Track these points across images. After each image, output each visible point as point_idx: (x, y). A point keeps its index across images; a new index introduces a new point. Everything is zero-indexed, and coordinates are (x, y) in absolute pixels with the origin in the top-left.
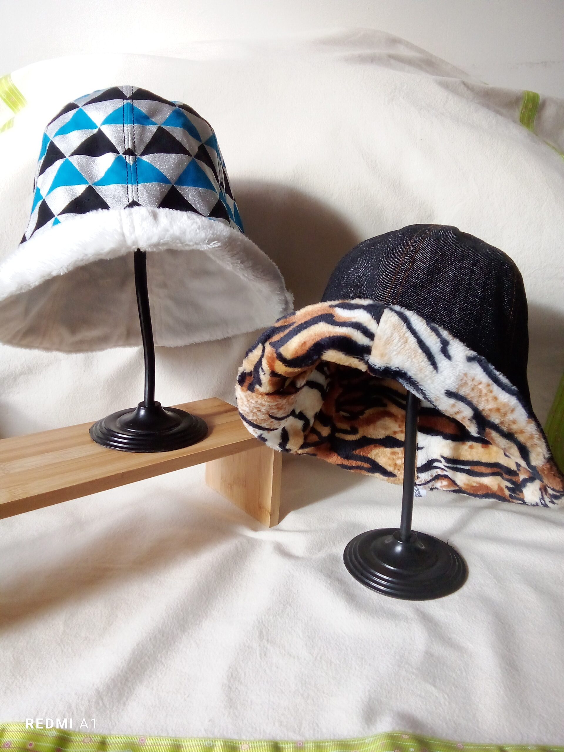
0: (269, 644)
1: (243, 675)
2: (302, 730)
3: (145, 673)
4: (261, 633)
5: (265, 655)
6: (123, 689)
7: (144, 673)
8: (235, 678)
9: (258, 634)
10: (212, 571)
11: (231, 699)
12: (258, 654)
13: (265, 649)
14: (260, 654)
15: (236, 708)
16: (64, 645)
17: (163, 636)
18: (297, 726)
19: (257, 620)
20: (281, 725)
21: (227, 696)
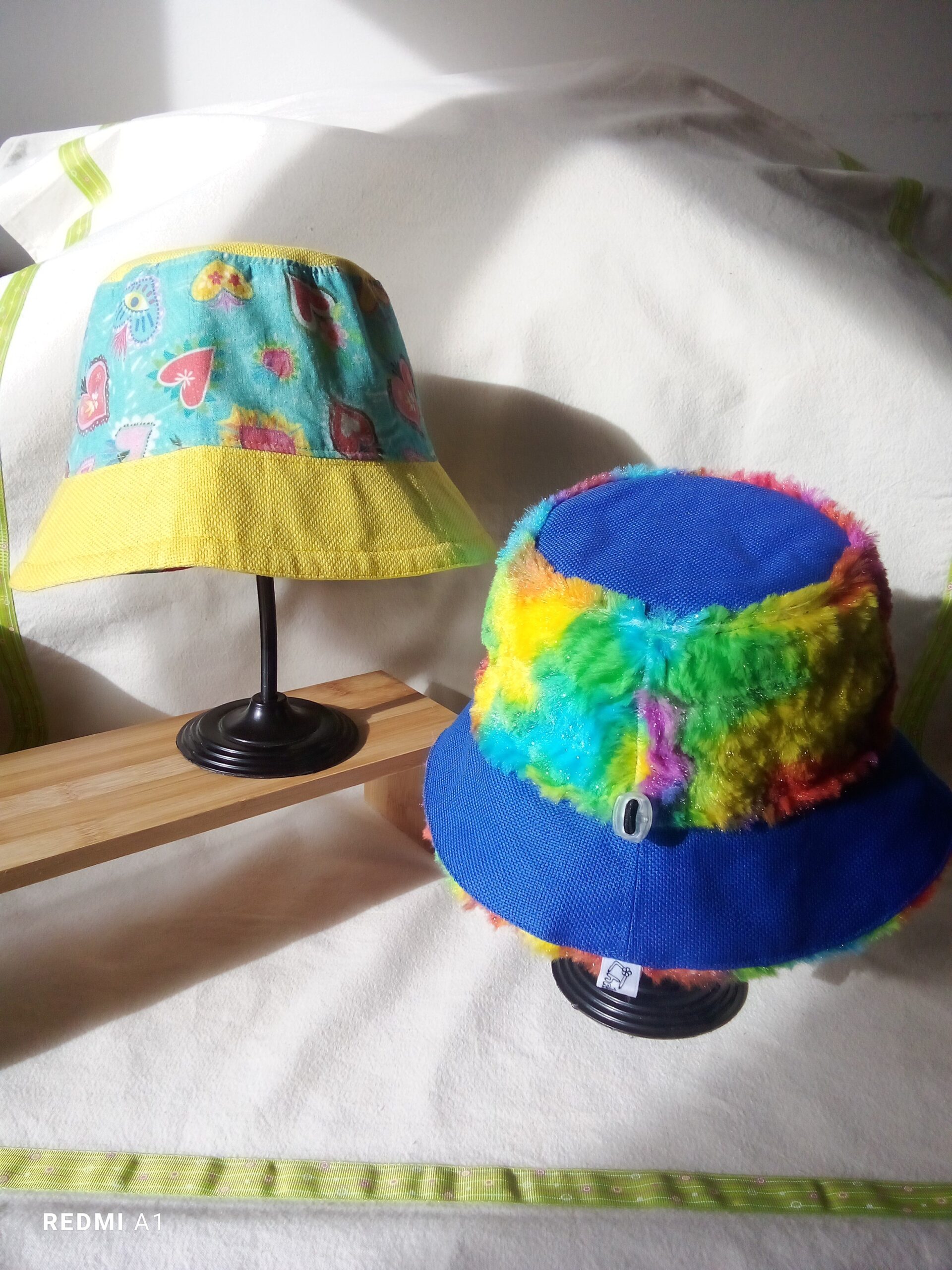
0: (492, 1035)
1: (457, 1078)
2: (543, 1155)
3: (320, 1077)
4: (479, 1021)
5: (486, 1052)
6: (291, 1101)
7: (318, 1078)
8: (447, 1083)
9: (475, 1022)
10: (404, 931)
11: (442, 1114)
12: (477, 1052)
13: (486, 1044)
14: (480, 1050)
15: (450, 1126)
16: (199, 1033)
17: (340, 1027)
18: (536, 1151)
19: (474, 1001)
20: (513, 1149)
21: (437, 1109)
